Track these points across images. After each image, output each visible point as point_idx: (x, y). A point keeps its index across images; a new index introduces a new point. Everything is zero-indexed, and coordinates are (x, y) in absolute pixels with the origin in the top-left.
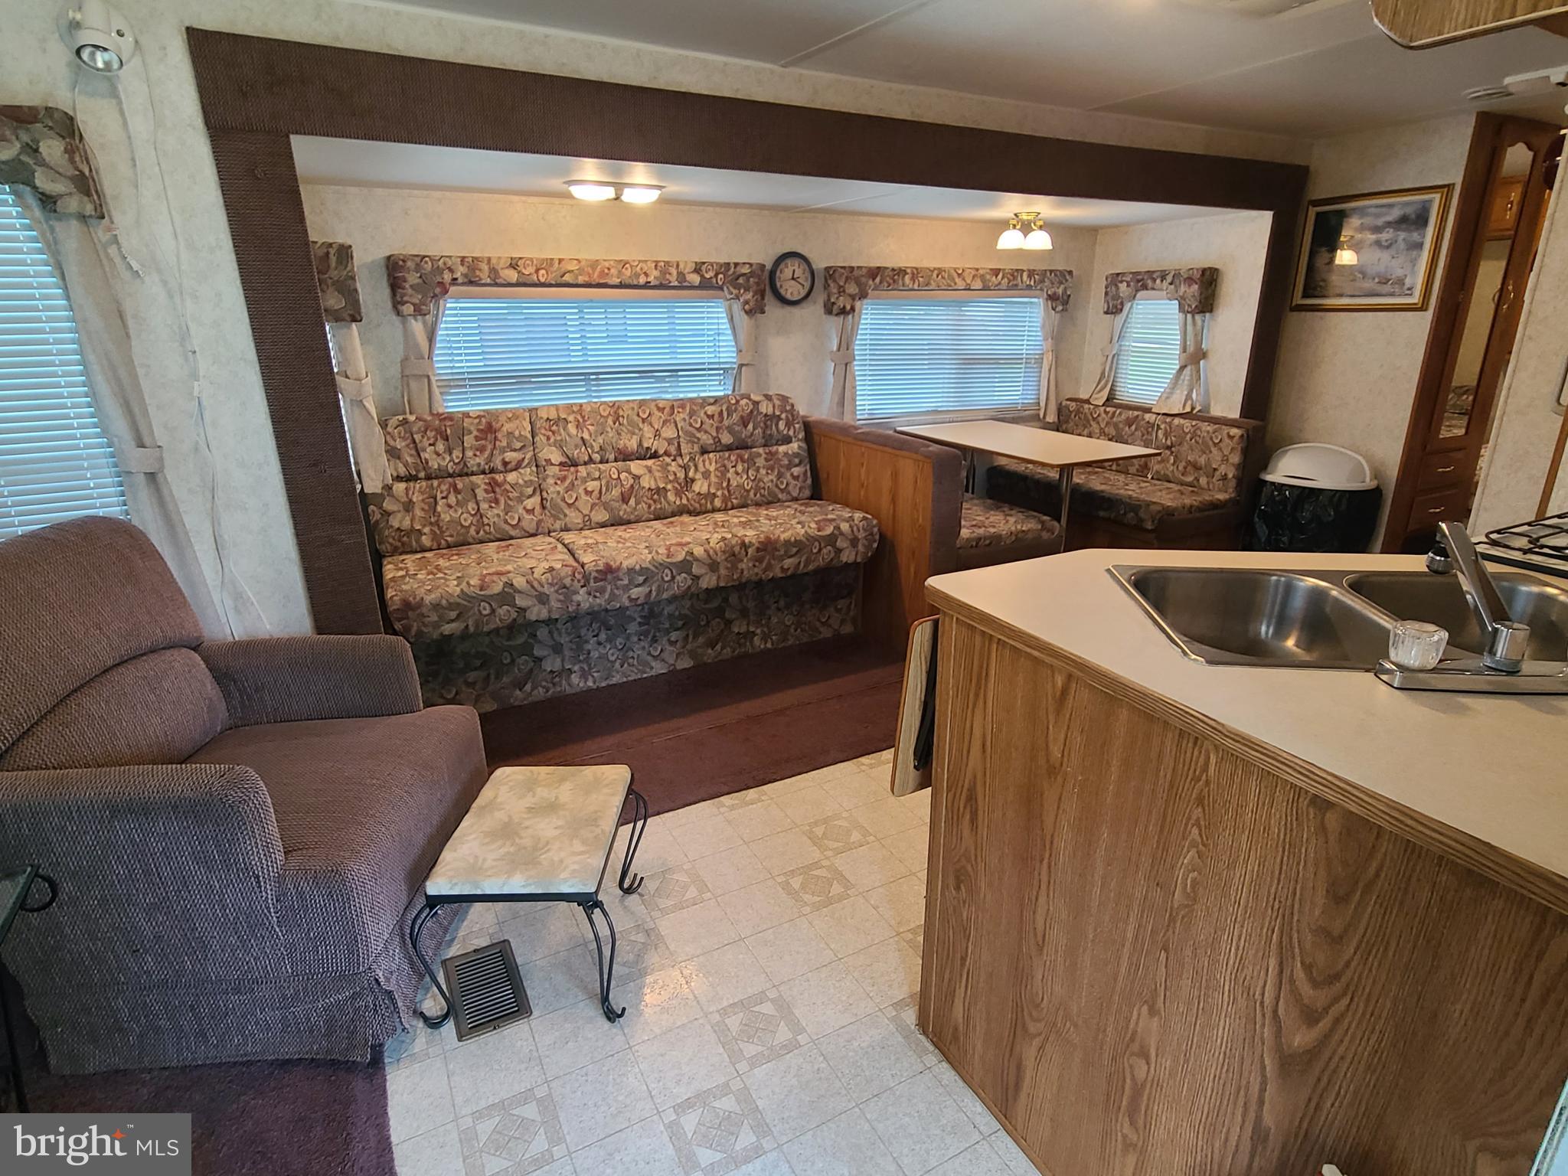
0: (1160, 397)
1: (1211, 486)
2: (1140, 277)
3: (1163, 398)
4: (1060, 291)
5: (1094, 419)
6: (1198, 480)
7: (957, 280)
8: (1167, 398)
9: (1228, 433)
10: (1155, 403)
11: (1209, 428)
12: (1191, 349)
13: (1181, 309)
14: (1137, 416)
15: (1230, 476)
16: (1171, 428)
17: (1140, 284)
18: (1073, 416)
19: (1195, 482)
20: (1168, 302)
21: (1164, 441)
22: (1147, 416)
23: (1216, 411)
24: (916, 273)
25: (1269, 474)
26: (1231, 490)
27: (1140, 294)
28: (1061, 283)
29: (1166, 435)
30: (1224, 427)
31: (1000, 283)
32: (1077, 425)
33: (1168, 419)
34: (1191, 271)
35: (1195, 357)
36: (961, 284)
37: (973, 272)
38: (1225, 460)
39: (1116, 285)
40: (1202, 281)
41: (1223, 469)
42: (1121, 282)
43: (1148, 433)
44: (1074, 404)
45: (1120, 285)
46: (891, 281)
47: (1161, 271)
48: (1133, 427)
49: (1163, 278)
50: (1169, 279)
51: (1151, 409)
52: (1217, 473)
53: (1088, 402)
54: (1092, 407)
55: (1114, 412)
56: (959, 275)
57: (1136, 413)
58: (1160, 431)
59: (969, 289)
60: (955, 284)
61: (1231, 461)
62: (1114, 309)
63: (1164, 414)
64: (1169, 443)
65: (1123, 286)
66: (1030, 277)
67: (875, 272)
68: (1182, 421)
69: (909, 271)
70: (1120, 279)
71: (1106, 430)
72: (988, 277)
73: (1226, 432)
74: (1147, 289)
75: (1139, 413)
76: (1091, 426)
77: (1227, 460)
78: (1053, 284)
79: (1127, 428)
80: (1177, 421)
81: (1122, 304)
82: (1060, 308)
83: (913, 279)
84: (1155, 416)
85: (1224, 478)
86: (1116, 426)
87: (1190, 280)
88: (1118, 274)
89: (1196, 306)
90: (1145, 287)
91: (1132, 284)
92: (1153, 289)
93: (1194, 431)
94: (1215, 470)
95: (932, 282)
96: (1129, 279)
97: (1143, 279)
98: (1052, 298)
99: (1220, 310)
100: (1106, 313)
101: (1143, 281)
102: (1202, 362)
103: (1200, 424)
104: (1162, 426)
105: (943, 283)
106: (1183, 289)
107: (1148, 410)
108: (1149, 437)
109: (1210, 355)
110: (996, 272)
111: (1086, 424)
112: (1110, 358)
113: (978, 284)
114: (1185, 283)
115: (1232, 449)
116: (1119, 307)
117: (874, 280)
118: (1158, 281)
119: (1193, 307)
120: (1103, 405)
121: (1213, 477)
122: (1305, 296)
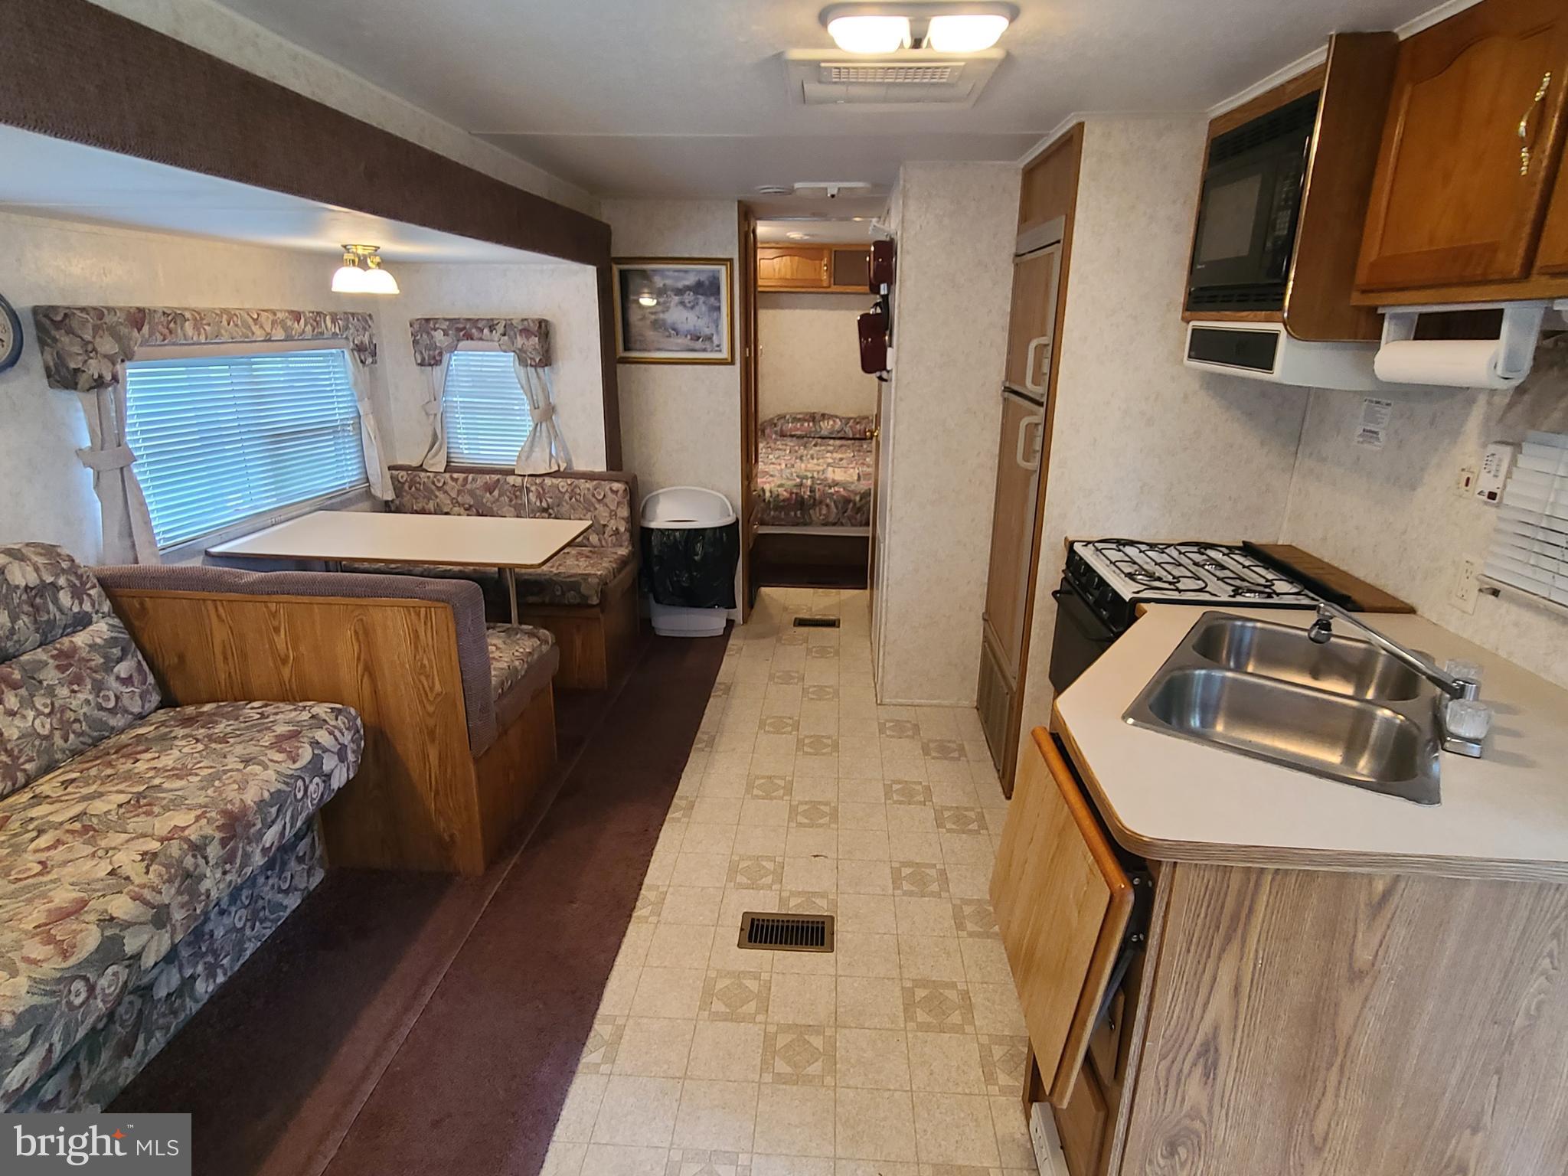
0: (519, 457)
1: (604, 543)
2: (461, 326)
3: (524, 458)
4: (366, 340)
5: (439, 488)
6: (588, 539)
7: (254, 328)
8: (528, 458)
9: (611, 489)
10: (515, 463)
11: (587, 485)
12: (542, 404)
13: (522, 361)
14: (498, 480)
15: (622, 529)
16: (544, 490)
17: (462, 333)
18: (406, 487)
19: (585, 541)
20: (502, 353)
21: (538, 504)
22: (511, 479)
23: (580, 466)
24: (200, 318)
25: (652, 521)
26: (626, 543)
27: (461, 344)
28: (365, 329)
29: (540, 497)
30: (603, 482)
31: (304, 331)
32: (416, 499)
33: (538, 481)
34: (526, 323)
35: (546, 413)
36: (259, 334)
37: (271, 317)
38: (613, 514)
39: (428, 333)
40: (540, 334)
41: (613, 525)
42: (435, 330)
43: (516, 497)
44: (403, 473)
45: (433, 333)
46: (166, 331)
47: (488, 320)
48: (496, 493)
49: (492, 328)
50: (500, 329)
51: (514, 470)
52: (608, 530)
53: (420, 468)
54: (431, 475)
55: (466, 479)
56: (255, 320)
57: (495, 477)
58: (531, 494)
59: (270, 340)
60: (253, 333)
61: (619, 514)
62: (431, 359)
63: (529, 475)
64: (544, 505)
65: (439, 335)
66: (333, 322)
67: (139, 318)
68: (555, 481)
69: (188, 315)
70: (431, 325)
71: (460, 499)
72: (289, 323)
73: (608, 488)
74: (472, 339)
75: (499, 476)
76: (437, 497)
77: (616, 515)
78: (357, 331)
79: (488, 494)
80: (548, 481)
81: (441, 354)
82: (369, 360)
83: (197, 327)
84: (520, 478)
85: (617, 532)
86: (472, 493)
87: (526, 332)
88: (428, 320)
89: (540, 360)
90: (470, 337)
91: (450, 332)
92: (481, 339)
93: (572, 490)
94: (605, 526)
95: (223, 331)
96: (445, 327)
97: (465, 328)
98: (360, 349)
99: (560, 363)
100: (421, 365)
101: (466, 330)
102: (553, 417)
103: (576, 482)
104: (533, 488)
105: (238, 333)
106: (520, 341)
107: (512, 472)
108: (520, 502)
109: (559, 409)
110: (297, 316)
111: (429, 495)
112: (439, 416)
113: (279, 334)
114: (521, 335)
115: (618, 503)
116: (438, 358)
117: (139, 330)
118: (486, 331)
119: (537, 360)
120: (445, 472)
121: (604, 533)
122: (627, 349)
